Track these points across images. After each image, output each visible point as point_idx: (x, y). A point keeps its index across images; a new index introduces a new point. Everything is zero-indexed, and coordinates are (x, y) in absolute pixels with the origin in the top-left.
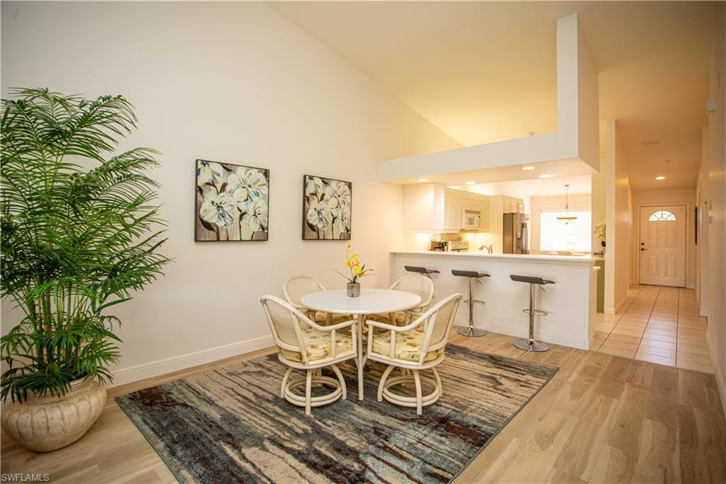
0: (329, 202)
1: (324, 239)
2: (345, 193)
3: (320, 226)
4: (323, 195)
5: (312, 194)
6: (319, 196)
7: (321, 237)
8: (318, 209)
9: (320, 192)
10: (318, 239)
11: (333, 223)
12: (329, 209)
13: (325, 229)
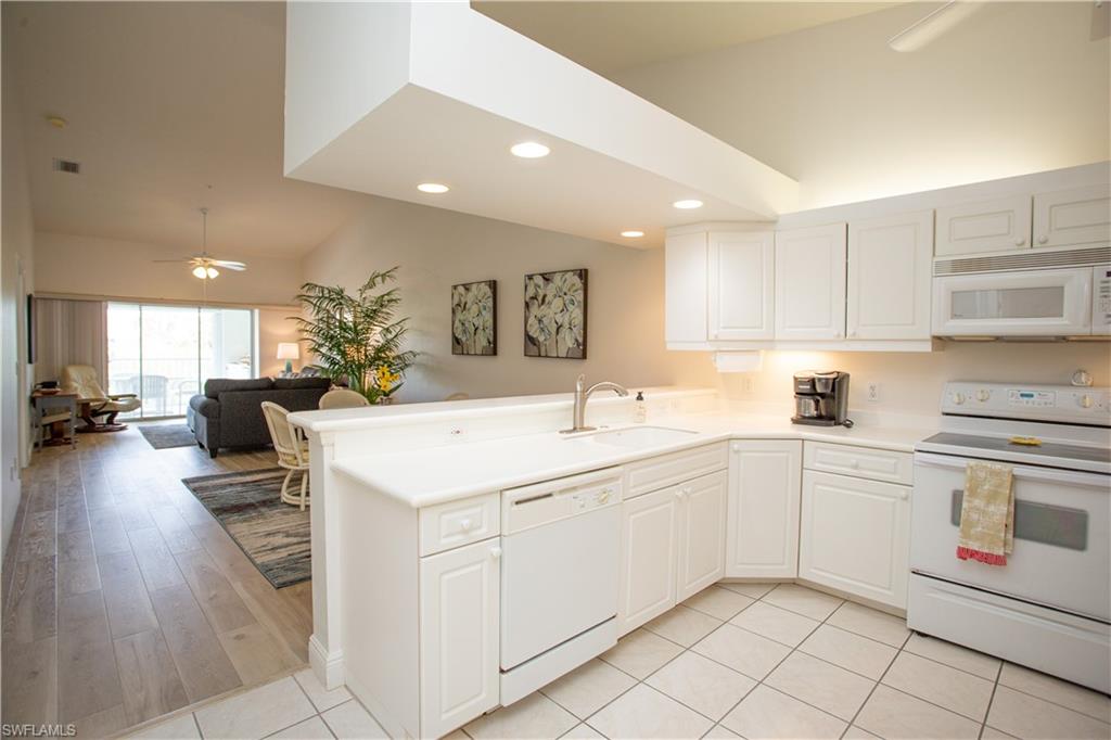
0: (552, 306)
1: (547, 356)
2: (575, 288)
3: (541, 339)
4: (545, 296)
5: (532, 298)
6: (540, 299)
7: (543, 354)
8: (539, 316)
9: (541, 293)
10: (540, 356)
11: (557, 333)
12: (552, 315)
13: (547, 343)
